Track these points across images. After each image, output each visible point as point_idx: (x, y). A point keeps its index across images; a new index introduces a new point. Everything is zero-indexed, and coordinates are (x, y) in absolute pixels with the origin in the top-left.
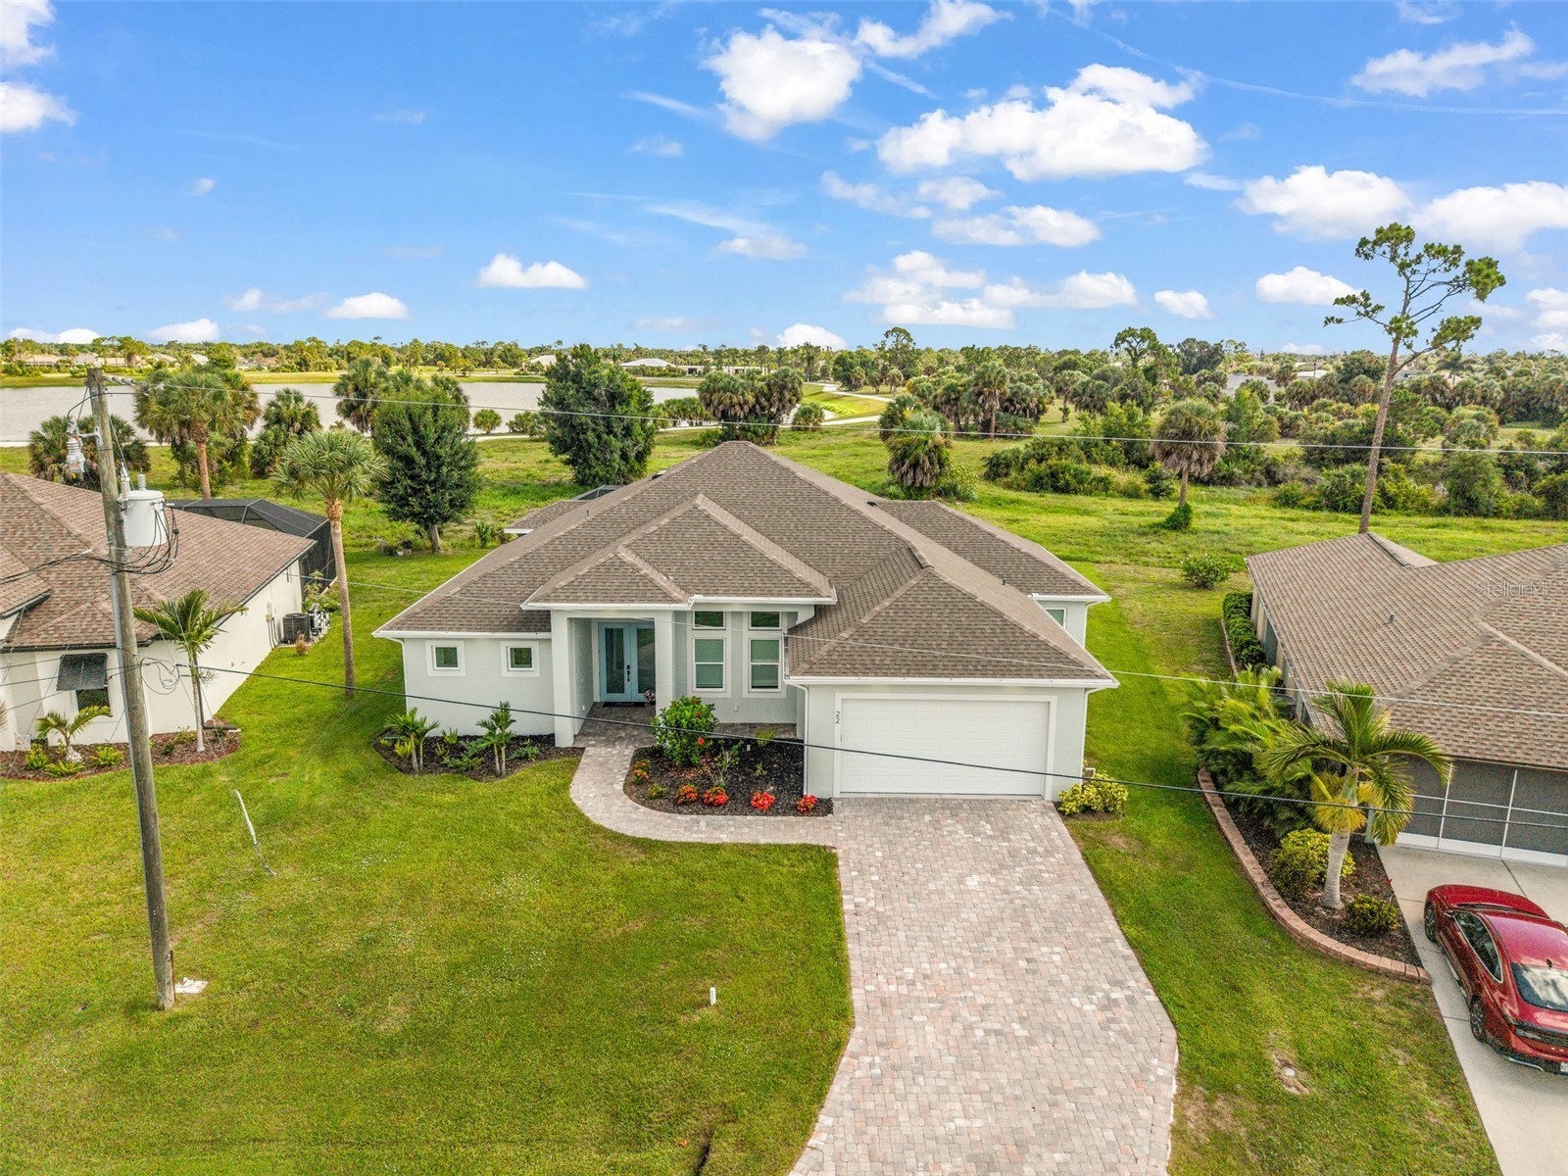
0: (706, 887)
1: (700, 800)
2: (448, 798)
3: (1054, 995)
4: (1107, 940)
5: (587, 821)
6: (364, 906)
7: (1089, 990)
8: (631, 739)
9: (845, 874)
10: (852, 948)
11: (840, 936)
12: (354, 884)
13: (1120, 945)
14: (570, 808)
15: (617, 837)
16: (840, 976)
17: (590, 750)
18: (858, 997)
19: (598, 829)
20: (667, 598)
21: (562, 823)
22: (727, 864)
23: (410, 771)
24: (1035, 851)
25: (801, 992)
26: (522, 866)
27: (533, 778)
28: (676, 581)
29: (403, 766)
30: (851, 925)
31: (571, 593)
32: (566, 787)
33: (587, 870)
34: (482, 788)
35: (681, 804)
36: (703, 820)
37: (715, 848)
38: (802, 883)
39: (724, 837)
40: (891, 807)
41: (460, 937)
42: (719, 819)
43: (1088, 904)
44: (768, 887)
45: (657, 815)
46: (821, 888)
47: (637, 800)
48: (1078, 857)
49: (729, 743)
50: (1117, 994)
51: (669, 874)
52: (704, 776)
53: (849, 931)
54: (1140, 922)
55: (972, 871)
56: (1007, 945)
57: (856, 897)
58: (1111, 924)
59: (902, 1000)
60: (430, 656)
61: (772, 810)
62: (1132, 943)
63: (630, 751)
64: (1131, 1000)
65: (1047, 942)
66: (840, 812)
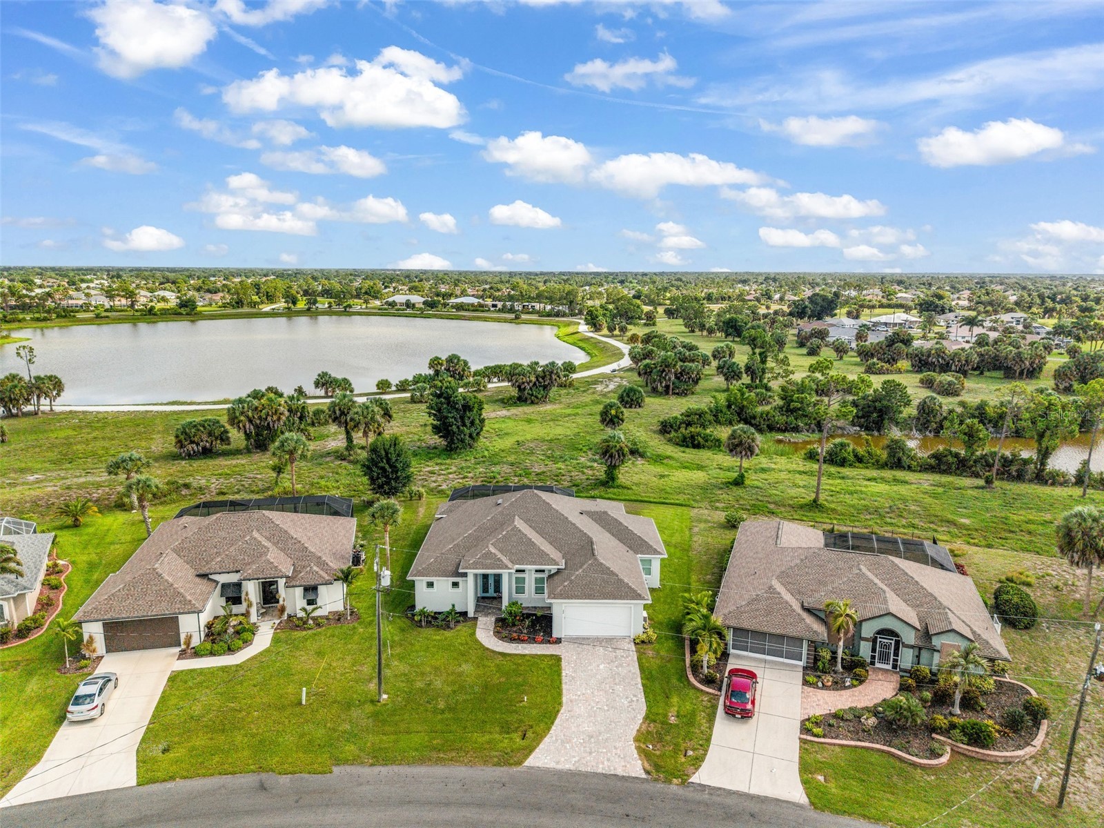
0: (522, 668)
1: (519, 639)
2: (438, 637)
3: (617, 699)
4: (636, 684)
5: (484, 646)
6: (423, 674)
7: (627, 698)
8: (494, 614)
9: (563, 664)
10: (564, 686)
11: (561, 683)
12: (418, 666)
13: (640, 686)
14: (477, 641)
15: (494, 652)
16: (560, 694)
17: (480, 619)
18: (564, 699)
19: (488, 649)
20: (507, 567)
21: (476, 647)
22: (529, 661)
23: (421, 626)
24: (623, 656)
25: (549, 698)
26: (466, 661)
27: (462, 629)
28: (510, 560)
29: (419, 624)
30: (564, 679)
31: (475, 566)
32: (474, 633)
33: (486, 663)
34: (448, 634)
35: (512, 640)
36: (520, 646)
37: (524, 655)
38: (550, 667)
39: (527, 652)
40: (579, 641)
41: (453, 683)
42: (525, 645)
43: (634, 673)
44: (541, 668)
45: (506, 644)
46: (555, 669)
47: (498, 638)
48: (636, 658)
49: (529, 616)
50: (634, 699)
51: (511, 664)
52: (519, 629)
53: (563, 682)
54: (648, 679)
55: (603, 663)
56: (608, 686)
57: (567, 671)
58: (639, 680)
59: (576, 700)
60: (425, 585)
61: (542, 642)
62: (643, 685)
63: (493, 619)
64: (638, 700)
65: (619, 684)
66: (563, 644)
